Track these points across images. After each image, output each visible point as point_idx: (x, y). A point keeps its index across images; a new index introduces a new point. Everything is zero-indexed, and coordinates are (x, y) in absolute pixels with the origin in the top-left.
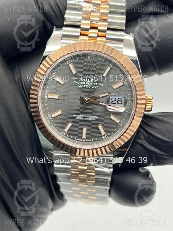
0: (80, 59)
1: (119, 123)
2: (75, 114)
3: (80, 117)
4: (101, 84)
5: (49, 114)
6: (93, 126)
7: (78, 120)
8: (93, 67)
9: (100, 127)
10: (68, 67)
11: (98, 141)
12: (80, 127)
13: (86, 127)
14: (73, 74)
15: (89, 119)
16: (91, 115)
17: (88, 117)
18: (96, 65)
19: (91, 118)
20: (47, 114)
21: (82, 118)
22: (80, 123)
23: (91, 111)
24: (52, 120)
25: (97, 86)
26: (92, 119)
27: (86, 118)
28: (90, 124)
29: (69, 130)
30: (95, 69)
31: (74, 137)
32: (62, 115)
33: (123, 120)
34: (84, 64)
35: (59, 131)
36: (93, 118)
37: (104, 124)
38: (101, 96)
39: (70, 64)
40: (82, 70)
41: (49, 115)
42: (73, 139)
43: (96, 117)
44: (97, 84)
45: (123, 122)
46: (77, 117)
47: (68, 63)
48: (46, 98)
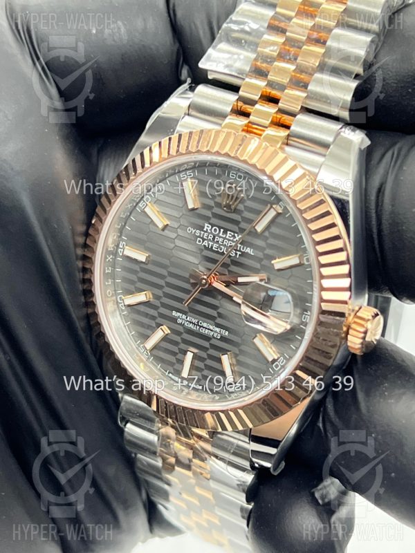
0: (213, 175)
1: (272, 362)
2: (178, 310)
3: (188, 321)
4: (248, 250)
6: (212, 352)
8: (238, 201)
12: (182, 346)
13: (196, 351)
14: (187, 207)
15: (207, 331)
16: (213, 323)
17: (205, 325)
18: (245, 198)
19: (212, 331)
20: (116, 295)
21: (191, 325)
22: (185, 336)
23: (214, 313)
25: (239, 253)
26: (212, 333)
27: (200, 327)
28: (206, 344)
29: (156, 347)
30: (241, 207)
31: (164, 367)
36: (216, 332)
37: (238, 355)
40: (212, 203)
41: (121, 299)
43: (223, 331)
44: (240, 247)
45: (283, 361)
46: (181, 319)
47: (182, 179)
48: (121, 255)
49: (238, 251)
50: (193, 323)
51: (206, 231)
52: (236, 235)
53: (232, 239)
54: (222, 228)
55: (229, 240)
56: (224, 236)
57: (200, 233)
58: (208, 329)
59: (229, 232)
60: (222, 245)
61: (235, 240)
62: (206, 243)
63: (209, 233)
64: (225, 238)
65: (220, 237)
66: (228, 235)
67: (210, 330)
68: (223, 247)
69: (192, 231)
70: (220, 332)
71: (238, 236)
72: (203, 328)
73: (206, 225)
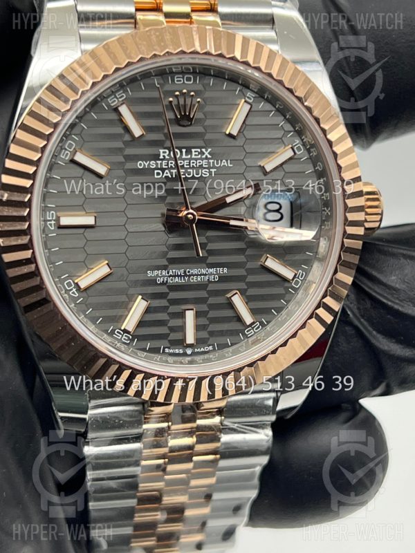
0: (153, 87)
1: (293, 280)
2: (153, 268)
3: (171, 276)
4: (224, 163)
5: (66, 279)
6: (212, 300)
7: (165, 287)
8: (195, 108)
9: (238, 301)
10: (114, 116)
11: (232, 345)
12: (173, 309)
14: (134, 136)
15: (199, 278)
16: (205, 265)
17: (195, 271)
18: (203, 102)
19: (206, 275)
20: (61, 282)
21: (177, 280)
22: (173, 295)
24: (78, 298)
25: (213, 170)
26: (206, 278)
27: (190, 276)
28: (203, 294)
29: (141, 324)
30: (199, 115)
31: (156, 344)
32: (110, 277)
33: (303, 270)
35: (106, 331)
36: (211, 274)
37: (246, 290)
38: (229, 200)
39: (122, 104)
40: (158, 122)
41: (69, 285)
42: (155, 350)
43: (220, 270)
44: (213, 163)
45: (303, 274)
46: (160, 277)
47: (112, 105)
48: (53, 228)
49: (212, 168)
50: (178, 276)
51: (164, 158)
52: (204, 150)
54: (184, 148)
55: (196, 160)
56: (189, 156)
57: (157, 164)
58: (201, 275)
59: (193, 150)
60: (190, 168)
61: (204, 156)
62: (167, 174)
63: (168, 160)
64: (190, 159)
65: (184, 160)
66: (194, 153)
67: (203, 275)
68: (191, 171)
69: (144, 165)
70: (216, 272)
71: (206, 151)
72: (194, 275)
73: (161, 151)
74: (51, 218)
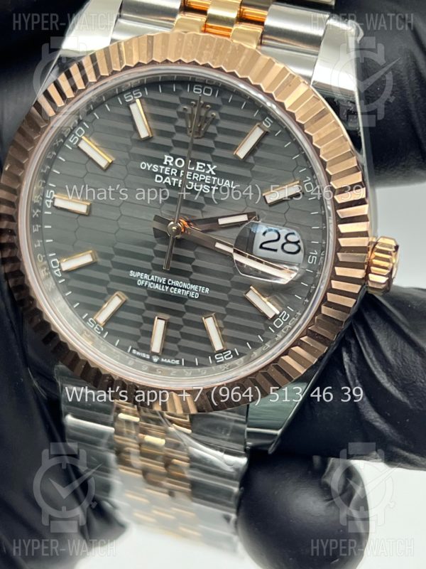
0: (170, 92)
1: (274, 318)
2: (136, 269)
3: (152, 281)
4: (227, 184)
5: (53, 257)
6: (188, 316)
7: (145, 290)
8: (208, 122)
9: (210, 323)
10: (126, 112)
11: (200, 366)
12: (147, 313)
13: (167, 317)
14: (139, 136)
15: (179, 291)
16: (188, 279)
18: (218, 117)
19: (186, 289)
20: (47, 259)
21: (157, 286)
22: (150, 300)
23: (187, 267)
24: (61, 278)
26: (187, 293)
27: (170, 286)
28: (180, 307)
30: (212, 129)
31: (125, 342)
33: (288, 311)
34: (180, 110)
35: (80, 317)
36: (192, 290)
37: (224, 316)
38: (221, 221)
39: (134, 102)
40: (170, 128)
41: (55, 263)
42: (123, 348)
43: (202, 289)
44: (216, 180)
45: (286, 316)
46: (142, 280)
47: (127, 101)
48: (50, 207)
49: (214, 185)
50: (159, 283)
51: (168, 165)
52: (209, 166)
53: (203, 171)
54: (189, 159)
55: (199, 173)
56: (193, 169)
57: (159, 169)
58: (182, 288)
59: (198, 163)
60: (191, 180)
61: (208, 172)
62: (167, 180)
63: (171, 167)
64: (193, 172)
65: (187, 170)
66: (198, 167)
67: (184, 289)
68: (192, 183)
69: (147, 167)
70: (198, 289)
71: (212, 167)
72: (175, 287)
73: (166, 157)
74: (49, 197)
